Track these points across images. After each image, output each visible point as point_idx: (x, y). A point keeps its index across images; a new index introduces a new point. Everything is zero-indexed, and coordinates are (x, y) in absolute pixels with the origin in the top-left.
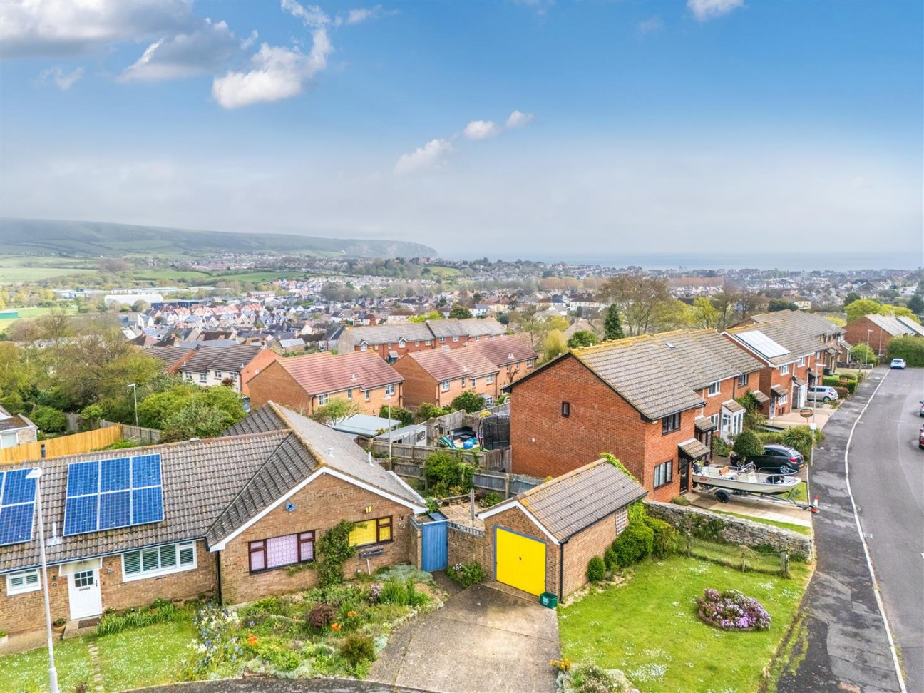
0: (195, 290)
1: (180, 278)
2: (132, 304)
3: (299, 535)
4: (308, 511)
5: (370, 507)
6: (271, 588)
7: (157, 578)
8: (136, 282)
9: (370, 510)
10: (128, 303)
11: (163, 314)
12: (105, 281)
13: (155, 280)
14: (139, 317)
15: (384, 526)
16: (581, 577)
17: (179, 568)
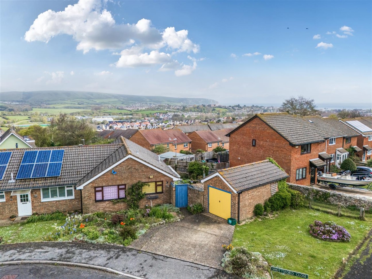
0: (125, 117)
1: (120, 112)
2: (102, 122)
3: (118, 186)
4: (123, 175)
5: (152, 176)
6: (105, 209)
7: (57, 201)
8: (104, 114)
9: (152, 177)
10: (100, 121)
11: (112, 125)
12: (93, 114)
13: (111, 113)
14: (103, 126)
15: (159, 185)
16: (250, 212)
17: (66, 198)
